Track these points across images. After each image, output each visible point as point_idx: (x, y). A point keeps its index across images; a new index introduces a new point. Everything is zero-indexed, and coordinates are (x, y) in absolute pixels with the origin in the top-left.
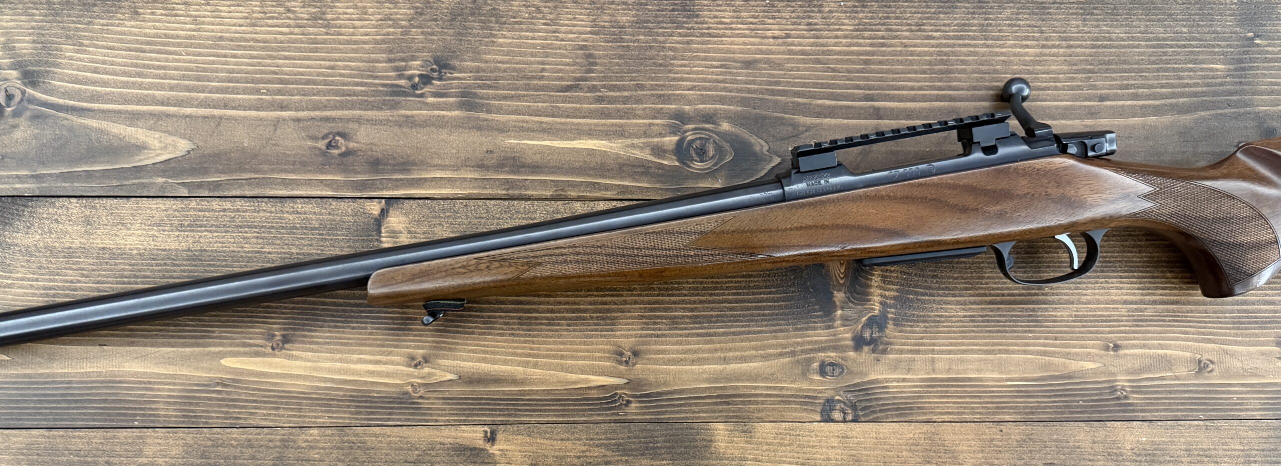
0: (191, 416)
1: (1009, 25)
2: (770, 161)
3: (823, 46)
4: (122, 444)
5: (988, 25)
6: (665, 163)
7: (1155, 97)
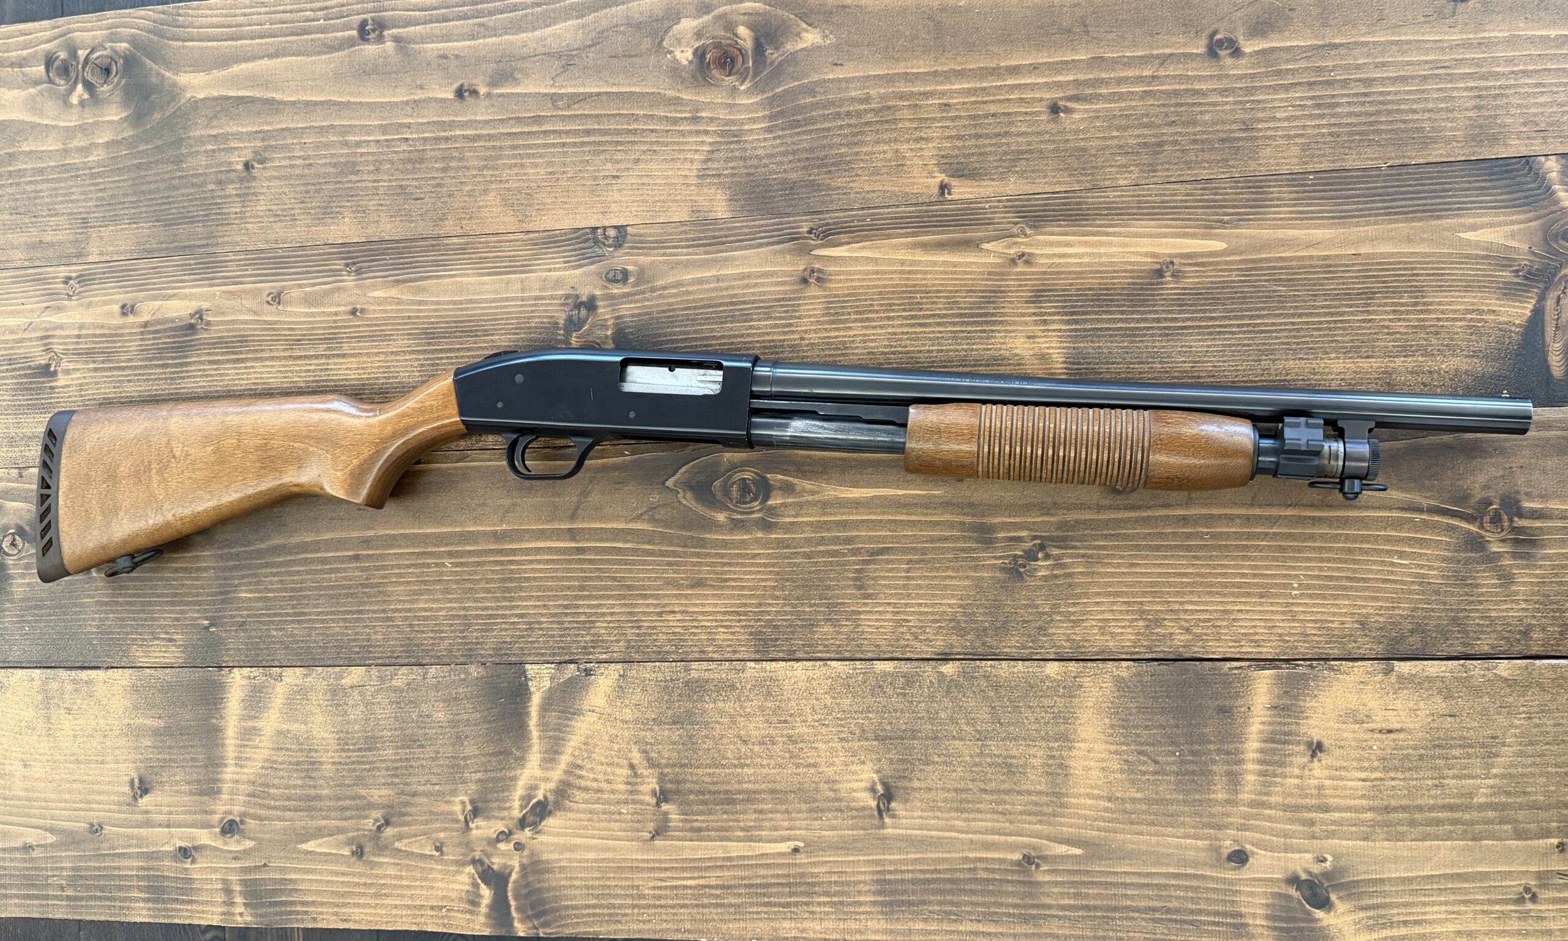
0: (1253, 187)
1: (442, 632)
2: (676, 482)
3: (625, 605)
4: (1324, 156)
5: (462, 632)
6: (780, 477)
7: (306, 561)
